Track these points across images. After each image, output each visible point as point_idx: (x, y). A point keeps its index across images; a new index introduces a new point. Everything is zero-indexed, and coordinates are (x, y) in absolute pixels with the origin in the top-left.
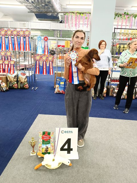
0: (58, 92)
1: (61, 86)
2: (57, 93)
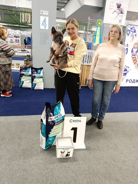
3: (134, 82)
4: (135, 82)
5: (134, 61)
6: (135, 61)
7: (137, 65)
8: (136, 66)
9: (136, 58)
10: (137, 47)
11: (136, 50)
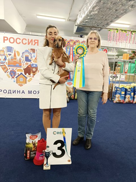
2: (117, 103)
3: (10, 92)
4: (12, 92)
5: (4, 69)
6: (6, 70)
7: (9, 73)
8: (8, 75)
9: (6, 66)
10: (4, 55)
11: (4, 57)
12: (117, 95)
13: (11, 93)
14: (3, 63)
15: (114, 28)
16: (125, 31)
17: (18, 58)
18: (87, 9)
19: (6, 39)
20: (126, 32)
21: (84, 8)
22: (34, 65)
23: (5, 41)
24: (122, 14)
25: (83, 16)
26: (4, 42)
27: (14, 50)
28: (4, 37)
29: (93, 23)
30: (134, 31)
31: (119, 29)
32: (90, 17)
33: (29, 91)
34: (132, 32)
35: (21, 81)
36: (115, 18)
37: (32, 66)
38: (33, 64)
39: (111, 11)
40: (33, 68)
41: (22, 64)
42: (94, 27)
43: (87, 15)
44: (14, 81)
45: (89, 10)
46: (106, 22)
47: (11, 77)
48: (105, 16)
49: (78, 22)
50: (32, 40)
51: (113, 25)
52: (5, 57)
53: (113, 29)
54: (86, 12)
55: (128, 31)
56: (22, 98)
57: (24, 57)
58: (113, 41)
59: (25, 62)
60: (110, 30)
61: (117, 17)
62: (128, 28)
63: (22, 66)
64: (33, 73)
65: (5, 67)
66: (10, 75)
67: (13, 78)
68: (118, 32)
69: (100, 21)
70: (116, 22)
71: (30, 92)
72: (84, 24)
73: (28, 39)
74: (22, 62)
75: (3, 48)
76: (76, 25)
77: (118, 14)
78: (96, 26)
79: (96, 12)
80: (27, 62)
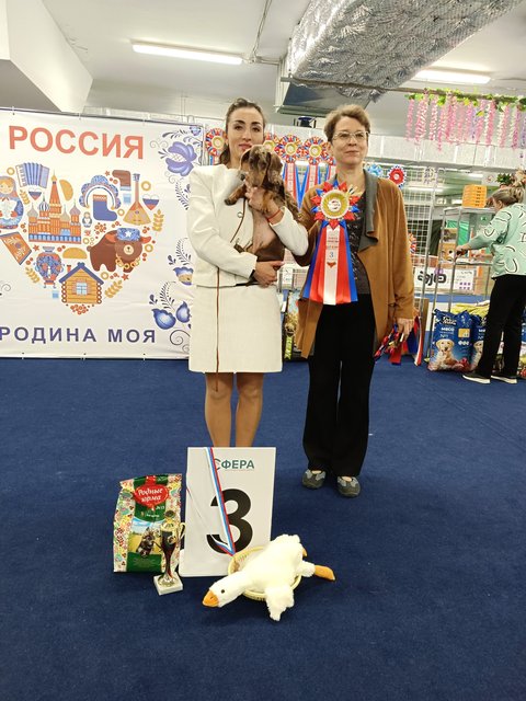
0: (445, 366)
1: (460, 343)
2: (440, 371)
3: (39, 336)
4: (47, 336)
5: (13, 249)
6: (21, 251)
7: (33, 266)
8: (29, 272)
9: (21, 238)
10: (14, 195)
11: (13, 204)
12: (443, 343)
13: (43, 339)
14: (11, 227)
15: (429, 88)
16: (472, 98)
17: (67, 206)
18: (325, 16)
19: (18, 134)
20: (474, 102)
21: (313, 14)
22: (128, 234)
23: (16, 142)
24: (458, 32)
25: (312, 42)
26: (12, 147)
27: (51, 176)
28: (12, 129)
29: (350, 70)
30: (505, 100)
31: (448, 90)
32: (338, 46)
33: (111, 331)
34: (497, 101)
35: (78, 292)
36: (434, 49)
37: (122, 238)
38: (124, 231)
39: (417, 21)
40: (125, 243)
41: (83, 229)
42: (351, 85)
43: (327, 40)
44: (55, 296)
45: (334, 21)
46: (398, 66)
47: (42, 281)
48: (393, 43)
49: (292, 66)
50: (117, 138)
51: (424, 76)
52: (19, 202)
53: (424, 91)
54: (323, 28)
55: (484, 97)
56: (85, 357)
57: (91, 203)
58: (426, 137)
59: (95, 222)
60: (413, 97)
61: (441, 46)
62: (485, 86)
63: (83, 235)
64: (124, 262)
65: (19, 240)
66: (38, 273)
67: (51, 282)
68: (443, 101)
69: (374, 62)
70: (437, 63)
71: (115, 336)
72: (314, 75)
73: (105, 136)
74: (84, 222)
75: (11, 171)
76: (283, 80)
77: (443, 34)
78: (361, 81)
79: (361, 29)
80: (102, 222)
